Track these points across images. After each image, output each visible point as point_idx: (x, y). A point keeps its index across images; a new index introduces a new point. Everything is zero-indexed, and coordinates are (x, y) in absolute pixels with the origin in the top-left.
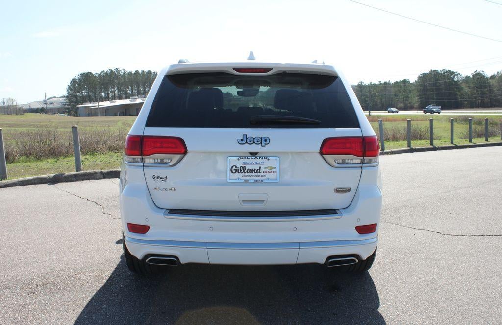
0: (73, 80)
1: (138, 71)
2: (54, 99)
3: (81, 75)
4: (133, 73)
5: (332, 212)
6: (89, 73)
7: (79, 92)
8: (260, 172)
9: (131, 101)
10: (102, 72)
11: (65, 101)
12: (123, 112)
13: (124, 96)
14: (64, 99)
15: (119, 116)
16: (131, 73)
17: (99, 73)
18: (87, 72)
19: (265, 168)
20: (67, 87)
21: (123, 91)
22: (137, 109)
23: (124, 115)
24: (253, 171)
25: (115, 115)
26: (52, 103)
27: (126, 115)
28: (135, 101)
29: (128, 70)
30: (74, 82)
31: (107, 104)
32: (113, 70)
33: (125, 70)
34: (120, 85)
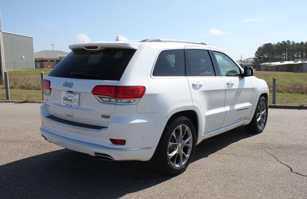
0: (259, 48)
1: (303, 42)
2: (250, 60)
3: (264, 44)
4: (299, 43)
5: (99, 128)
6: (269, 44)
7: (262, 55)
8: (72, 101)
9: (294, 62)
10: (278, 43)
11: (253, 61)
12: (288, 69)
13: (291, 59)
14: (253, 59)
15: (285, 71)
16: (298, 44)
17: (276, 44)
18: (268, 43)
19: (74, 99)
20: (255, 52)
21: (291, 55)
22: (297, 67)
23: (288, 71)
24: (70, 100)
25: (283, 71)
26: (247, 62)
27: (290, 71)
28: (297, 62)
29: (296, 42)
30: (260, 49)
31: (279, 63)
32: (286, 42)
33: (294, 41)
34: (289, 51)
